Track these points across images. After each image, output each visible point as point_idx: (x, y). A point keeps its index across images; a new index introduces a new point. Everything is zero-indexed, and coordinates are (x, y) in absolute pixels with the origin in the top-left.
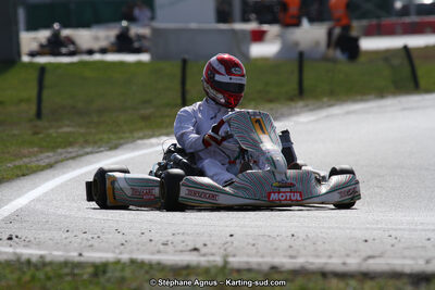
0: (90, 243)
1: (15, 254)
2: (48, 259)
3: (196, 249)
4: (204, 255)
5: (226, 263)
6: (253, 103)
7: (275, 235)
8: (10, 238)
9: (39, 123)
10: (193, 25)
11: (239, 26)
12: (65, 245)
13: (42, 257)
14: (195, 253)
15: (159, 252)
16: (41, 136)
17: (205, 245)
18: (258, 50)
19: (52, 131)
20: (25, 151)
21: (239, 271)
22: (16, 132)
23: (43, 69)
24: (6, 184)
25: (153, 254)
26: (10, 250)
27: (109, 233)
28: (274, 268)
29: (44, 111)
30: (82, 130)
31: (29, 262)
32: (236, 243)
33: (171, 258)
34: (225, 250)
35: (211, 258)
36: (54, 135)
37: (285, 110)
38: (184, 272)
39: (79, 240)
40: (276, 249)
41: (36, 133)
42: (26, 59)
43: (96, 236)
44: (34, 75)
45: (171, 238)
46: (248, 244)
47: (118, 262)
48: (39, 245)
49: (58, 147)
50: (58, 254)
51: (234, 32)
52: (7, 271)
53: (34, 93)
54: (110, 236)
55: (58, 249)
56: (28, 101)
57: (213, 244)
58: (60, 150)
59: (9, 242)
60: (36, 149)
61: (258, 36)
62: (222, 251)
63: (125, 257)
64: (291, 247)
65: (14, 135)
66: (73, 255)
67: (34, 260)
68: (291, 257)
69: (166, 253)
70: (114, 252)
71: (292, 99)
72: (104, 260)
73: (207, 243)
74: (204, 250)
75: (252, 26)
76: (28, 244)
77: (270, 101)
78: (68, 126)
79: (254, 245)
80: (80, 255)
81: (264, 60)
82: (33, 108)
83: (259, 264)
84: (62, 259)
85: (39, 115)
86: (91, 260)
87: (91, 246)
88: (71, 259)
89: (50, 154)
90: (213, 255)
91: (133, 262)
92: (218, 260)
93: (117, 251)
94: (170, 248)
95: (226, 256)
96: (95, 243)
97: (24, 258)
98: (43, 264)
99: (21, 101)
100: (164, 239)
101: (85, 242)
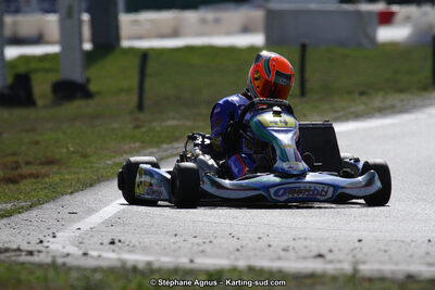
0: (201, 248)
1: (120, 260)
2: (156, 266)
3: (320, 256)
4: (331, 262)
5: (356, 271)
6: (381, 94)
7: (409, 240)
8: (112, 243)
9: (141, 116)
10: (313, 6)
11: (365, 7)
12: (174, 251)
13: (149, 263)
14: (320, 260)
15: (279, 258)
16: (144, 130)
17: (331, 251)
18: (385, 34)
19: (155, 124)
20: (126, 147)
21: (370, 280)
22: (115, 125)
23: (145, 56)
24: (106, 183)
25: (272, 260)
26: (113, 256)
27: (223, 238)
28: (410, 277)
29: (146, 102)
30: (189, 124)
31: (135, 269)
32: (365, 250)
33: (292, 265)
34: (354, 256)
35: (339, 266)
36: (158, 129)
37: (418, 101)
38: (309, 281)
39: (189, 245)
40: (411, 256)
41: (137, 127)
42: (125, 44)
43: (207, 241)
44: (135, 63)
45: (292, 243)
46: (380, 250)
47: (234, 269)
48: (145, 250)
49: (163, 142)
50: (166, 261)
51: (359, 14)
52: (111, 278)
53: (134, 82)
54: (223, 240)
55: (166, 255)
56: (129, 91)
57: (340, 250)
58: (165, 146)
59: (111, 246)
60: (137, 144)
61: (386, 19)
62: (350, 257)
63: (242, 264)
64: (428, 253)
65: (113, 129)
66: (184, 261)
67: (141, 266)
68: (430, 264)
69: (287, 259)
70: (228, 258)
71: (425, 88)
72: (218, 267)
73: (334, 248)
74: (329, 256)
75: (380, 7)
76: (132, 249)
77: (401, 91)
78: (173, 118)
79: (386, 251)
80: (192, 261)
81: (393, 45)
82: (134, 99)
83: (393, 272)
84: (171, 266)
85: (140, 107)
86: (203, 267)
87: (203, 251)
88: (181, 266)
89: (155, 150)
90: (340, 261)
91: (251, 269)
92: (347, 267)
93: (232, 257)
94: (291, 254)
95: (356, 263)
96: (208, 247)
97: (129, 265)
98: (150, 271)
99: (121, 91)
100: (284, 245)
101: (195, 247)
